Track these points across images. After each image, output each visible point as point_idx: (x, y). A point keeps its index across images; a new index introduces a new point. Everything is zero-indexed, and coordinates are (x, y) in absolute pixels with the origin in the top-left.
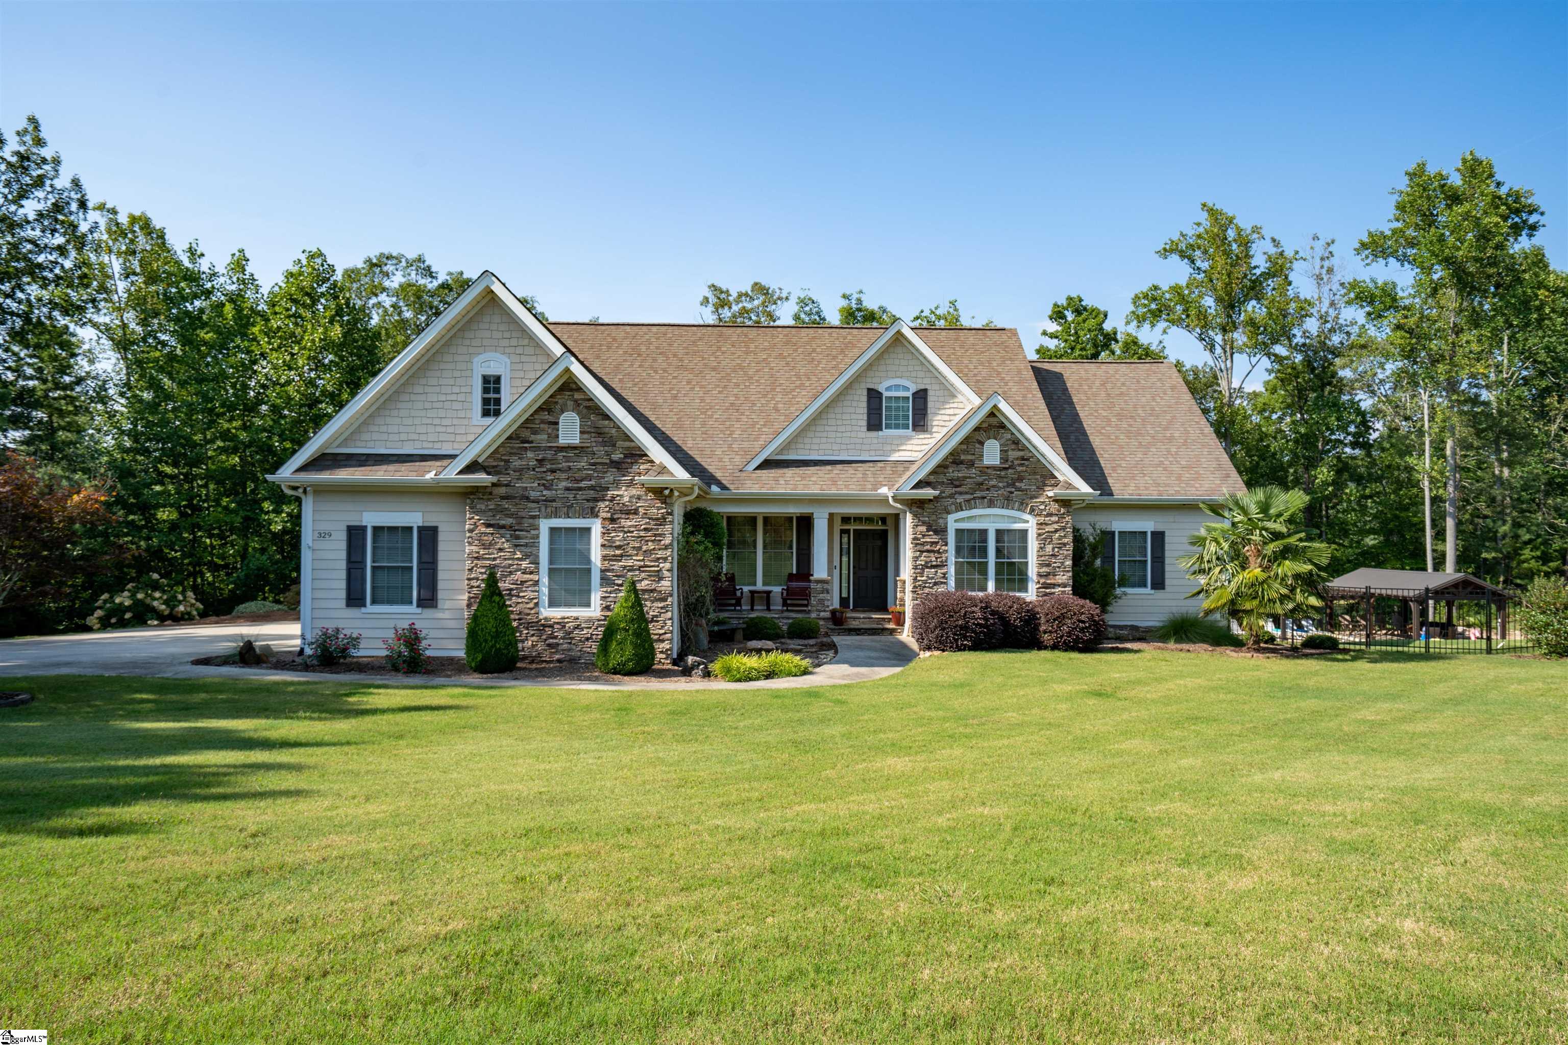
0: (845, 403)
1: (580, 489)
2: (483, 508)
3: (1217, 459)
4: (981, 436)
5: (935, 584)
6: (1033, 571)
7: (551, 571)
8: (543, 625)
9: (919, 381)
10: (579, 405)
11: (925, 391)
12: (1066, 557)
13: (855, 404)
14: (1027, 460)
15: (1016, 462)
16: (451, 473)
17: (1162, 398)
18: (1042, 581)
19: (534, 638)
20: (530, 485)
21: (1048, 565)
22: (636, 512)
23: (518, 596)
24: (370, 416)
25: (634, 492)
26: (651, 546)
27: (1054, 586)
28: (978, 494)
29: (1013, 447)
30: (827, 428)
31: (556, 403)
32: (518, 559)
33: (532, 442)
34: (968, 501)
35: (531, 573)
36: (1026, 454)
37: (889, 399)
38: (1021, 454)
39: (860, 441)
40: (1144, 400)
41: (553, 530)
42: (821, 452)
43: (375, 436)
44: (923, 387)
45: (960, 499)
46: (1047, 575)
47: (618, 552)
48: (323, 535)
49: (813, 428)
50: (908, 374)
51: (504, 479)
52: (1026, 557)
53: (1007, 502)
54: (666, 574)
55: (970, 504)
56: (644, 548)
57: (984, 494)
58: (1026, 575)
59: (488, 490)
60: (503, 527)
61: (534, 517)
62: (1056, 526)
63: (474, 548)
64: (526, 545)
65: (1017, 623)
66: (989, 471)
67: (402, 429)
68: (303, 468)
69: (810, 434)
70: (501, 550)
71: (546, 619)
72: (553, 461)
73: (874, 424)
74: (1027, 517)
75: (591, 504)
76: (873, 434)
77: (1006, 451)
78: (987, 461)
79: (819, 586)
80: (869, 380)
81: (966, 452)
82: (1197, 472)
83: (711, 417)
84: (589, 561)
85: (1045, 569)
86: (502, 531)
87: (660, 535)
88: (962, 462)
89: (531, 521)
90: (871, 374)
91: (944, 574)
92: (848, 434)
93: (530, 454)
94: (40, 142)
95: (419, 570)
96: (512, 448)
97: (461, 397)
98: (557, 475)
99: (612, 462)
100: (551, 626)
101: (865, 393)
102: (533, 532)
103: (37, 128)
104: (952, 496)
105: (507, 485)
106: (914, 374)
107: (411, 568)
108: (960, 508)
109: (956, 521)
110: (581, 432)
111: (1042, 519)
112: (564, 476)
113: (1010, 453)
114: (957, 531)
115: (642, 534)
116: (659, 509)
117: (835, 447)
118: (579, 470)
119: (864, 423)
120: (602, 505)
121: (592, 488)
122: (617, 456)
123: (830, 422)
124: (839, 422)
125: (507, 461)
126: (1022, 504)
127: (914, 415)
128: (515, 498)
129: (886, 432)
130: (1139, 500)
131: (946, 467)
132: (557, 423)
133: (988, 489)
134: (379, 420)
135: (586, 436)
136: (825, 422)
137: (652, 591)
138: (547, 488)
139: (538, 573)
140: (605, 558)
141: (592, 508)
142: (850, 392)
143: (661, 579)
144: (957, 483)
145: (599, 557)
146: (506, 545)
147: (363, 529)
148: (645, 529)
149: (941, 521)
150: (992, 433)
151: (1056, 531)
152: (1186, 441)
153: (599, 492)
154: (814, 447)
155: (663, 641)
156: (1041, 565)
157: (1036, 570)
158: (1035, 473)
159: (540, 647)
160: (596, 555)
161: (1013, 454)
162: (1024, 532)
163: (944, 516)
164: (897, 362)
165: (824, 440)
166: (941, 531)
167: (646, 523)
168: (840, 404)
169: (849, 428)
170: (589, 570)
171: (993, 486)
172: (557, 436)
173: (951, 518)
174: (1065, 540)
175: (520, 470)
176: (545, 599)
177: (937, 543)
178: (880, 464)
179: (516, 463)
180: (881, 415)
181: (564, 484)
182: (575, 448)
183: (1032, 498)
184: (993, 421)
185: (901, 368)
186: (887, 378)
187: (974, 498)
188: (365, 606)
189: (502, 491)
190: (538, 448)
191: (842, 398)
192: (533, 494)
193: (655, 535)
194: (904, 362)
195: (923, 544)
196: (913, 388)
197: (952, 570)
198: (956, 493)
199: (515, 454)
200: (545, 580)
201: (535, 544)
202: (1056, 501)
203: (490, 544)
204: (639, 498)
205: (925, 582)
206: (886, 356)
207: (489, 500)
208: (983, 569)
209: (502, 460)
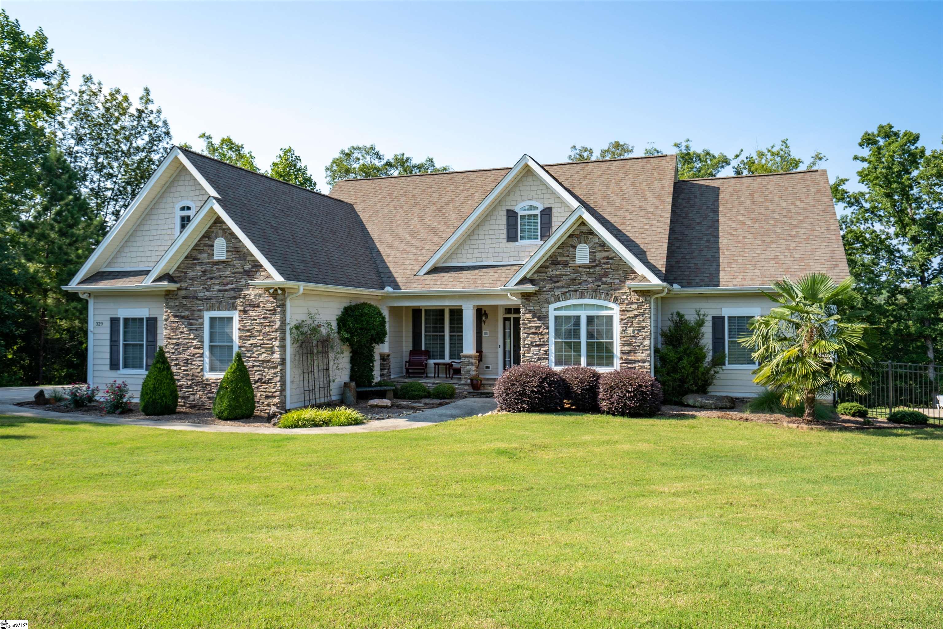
0: (491, 222)
1: (226, 290)
2: (173, 304)
3: (833, 252)
4: (574, 241)
5: (539, 359)
6: (617, 349)
7: (212, 348)
8: (205, 384)
9: (545, 201)
10: (225, 233)
11: (550, 208)
12: (644, 338)
13: (498, 222)
14: (612, 259)
15: (602, 261)
16: (148, 282)
17: (802, 202)
18: (624, 357)
19: (201, 393)
20: (197, 288)
21: (630, 345)
22: (258, 306)
23: (191, 364)
24: (122, 247)
25: (257, 291)
26: (268, 329)
27: (634, 361)
28: (572, 288)
29: (600, 249)
30: (478, 242)
31: (213, 232)
32: (191, 339)
33: (198, 259)
34: (564, 293)
35: (199, 348)
36: (610, 254)
37: (523, 217)
38: (606, 254)
39: (502, 250)
40: (784, 204)
41: (212, 320)
42: (474, 260)
43: (125, 260)
44: (548, 206)
45: (558, 292)
46: (629, 352)
47: (248, 334)
48: (99, 324)
49: (468, 242)
50: (537, 197)
51: (184, 285)
52: (612, 338)
53: (596, 294)
54: (277, 349)
55: (566, 296)
56: (263, 331)
57: (576, 287)
58: (613, 353)
59: (176, 293)
60: (183, 317)
61: (200, 310)
62: (636, 312)
63: (167, 331)
64: (196, 330)
65: (579, 391)
66: (580, 269)
67: (139, 254)
68: (82, 282)
69: (467, 247)
70: (182, 333)
71: (207, 380)
72: (211, 272)
73: (512, 237)
74: (612, 305)
75: (232, 301)
76: (512, 244)
77: (594, 253)
78: (579, 262)
79: (466, 360)
80: (508, 203)
81: (561, 254)
82: (806, 264)
83: (414, 238)
84: (231, 340)
85: (627, 348)
86: (183, 320)
87: (273, 322)
88: (559, 263)
89: (199, 313)
90: (509, 198)
91: (546, 351)
92: (493, 245)
93: (198, 268)
94: (148, 101)
95: (147, 346)
96: (188, 264)
97: (169, 232)
98: (214, 281)
99: (245, 271)
100: (210, 385)
101: (505, 213)
102: (200, 321)
103: (148, 94)
104: (551, 290)
105: (185, 289)
106: (541, 196)
107: (143, 345)
108: (557, 299)
109: (555, 310)
110: (227, 251)
111: (624, 307)
112: (217, 282)
113: (597, 254)
114: (556, 317)
115: (262, 321)
116: (272, 303)
117: (484, 256)
118: (226, 277)
119: (505, 236)
120: (238, 301)
121: (233, 289)
122: (247, 267)
123: (481, 237)
124: (487, 237)
125: (186, 273)
126: (607, 295)
127: (541, 228)
128: (189, 297)
129: (521, 242)
130: (741, 290)
131: (547, 267)
132: (213, 246)
133: (580, 284)
134: (127, 250)
135: (229, 254)
136: (476, 237)
137: (268, 361)
138: (208, 291)
139: (203, 348)
140: (240, 338)
141: (233, 303)
142: (494, 213)
143: (273, 353)
144: (555, 279)
145: (237, 337)
146: (185, 330)
147: (118, 319)
148: (264, 318)
149: (543, 310)
150: (582, 239)
151: (636, 316)
152: (808, 237)
153: (237, 293)
154: (469, 256)
155: (275, 397)
156: (624, 345)
157: (619, 348)
158: (618, 270)
159: (204, 398)
160: (236, 335)
161: (600, 255)
162: (611, 317)
163: (546, 306)
164: (528, 188)
165: (476, 251)
166: (544, 318)
167: (265, 313)
168: (487, 223)
169: (493, 241)
170: (232, 346)
171: (584, 281)
172: (213, 255)
173: (551, 307)
174: (644, 324)
175: (192, 279)
176: (207, 366)
177: (540, 327)
178: (515, 267)
179: (191, 274)
180: (516, 229)
181: (217, 287)
182: (223, 262)
183: (615, 290)
184: (583, 228)
185: (532, 193)
186: (522, 201)
187: (569, 291)
188: (119, 369)
189: (183, 293)
190: (201, 264)
191: (488, 218)
192: (200, 295)
193: (270, 322)
194: (534, 188)
195: (529, 328)
196: (541, 207)
197: (552, 348)
198: (555, 287)
199: (189, 268)
200: (207, 353)
201: (200, 329)
202: (635, 291)
203: (177, 329)
204: (260, 296)
205: (531, 357)
206: (520, 184)
207: (176, 299)
208: (577, 347)
209: (183, 272)
